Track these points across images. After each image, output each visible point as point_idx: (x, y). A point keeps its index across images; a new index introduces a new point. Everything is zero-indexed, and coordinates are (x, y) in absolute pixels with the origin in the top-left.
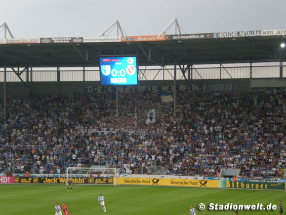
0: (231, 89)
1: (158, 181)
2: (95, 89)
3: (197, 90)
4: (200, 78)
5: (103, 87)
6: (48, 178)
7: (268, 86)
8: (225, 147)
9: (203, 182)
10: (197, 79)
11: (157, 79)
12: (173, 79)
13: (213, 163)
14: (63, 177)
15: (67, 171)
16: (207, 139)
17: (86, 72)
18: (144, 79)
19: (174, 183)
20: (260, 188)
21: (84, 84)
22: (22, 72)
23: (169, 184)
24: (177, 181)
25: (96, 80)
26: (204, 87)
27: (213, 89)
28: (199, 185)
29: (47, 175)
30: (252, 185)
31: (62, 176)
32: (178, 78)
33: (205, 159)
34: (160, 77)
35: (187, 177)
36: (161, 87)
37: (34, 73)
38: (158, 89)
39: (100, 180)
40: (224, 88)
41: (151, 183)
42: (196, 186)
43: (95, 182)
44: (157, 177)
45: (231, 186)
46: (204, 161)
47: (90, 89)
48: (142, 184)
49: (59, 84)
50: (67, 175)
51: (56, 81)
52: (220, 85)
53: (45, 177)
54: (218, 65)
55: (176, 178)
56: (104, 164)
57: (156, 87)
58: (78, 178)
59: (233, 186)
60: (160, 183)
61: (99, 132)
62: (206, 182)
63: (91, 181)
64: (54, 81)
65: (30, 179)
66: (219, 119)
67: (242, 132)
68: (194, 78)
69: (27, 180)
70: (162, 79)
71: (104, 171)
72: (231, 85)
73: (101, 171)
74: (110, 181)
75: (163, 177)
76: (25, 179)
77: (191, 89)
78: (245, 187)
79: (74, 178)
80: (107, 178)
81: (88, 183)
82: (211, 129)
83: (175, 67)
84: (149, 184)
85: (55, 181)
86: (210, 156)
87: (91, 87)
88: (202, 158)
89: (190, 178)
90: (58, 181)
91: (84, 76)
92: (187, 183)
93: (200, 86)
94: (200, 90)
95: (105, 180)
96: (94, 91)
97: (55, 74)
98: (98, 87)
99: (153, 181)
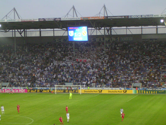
0: (132, 40)
1: (101, 91)
2: (60, 40)
4: (116, 34)
5: (64, 39)
6: (44, 90)
7: (151, 38)
8: (133, 72)
9: (125, 91)
10: (114, 34)
11: (93, 34)
13: (128, 80)
17: (55, 31)
19: (110, 92)
20: (153, 93)
21: (54, 38)
22: (22, 32)
23: (107, 92)
25: (61, 35)
26: (118, 38)
27: (123, 39)
28: (123, 92)
29: (43, 88)
30: (149, 92)
35: (116, 88)
36: (95, 39)
37: (27, 32)
39: (72, 91)
40: (129, 39)
41: (98, 92)
42: (121, 93)
44: (100, 89)
45: (139, 93)
46: (123, 79)
47: (57, 40)
48: (93, 93)
49: (40, 38)
51: (39, 36)
52: (126, 37)
54: (125, 27)
57: (93, 39)
59: (140, 93)
60: (103, 92)
61: (66, 65)
62: (126, 91)
65: (35, 90)
66: (128, 56)
67: (140, 63)
69: (34, 91)
70: (96, 35)
72: (132, 38)
74: (77, 92)
75: (103, 88)
76: (33, 91)
77: (111, 40)
78: (146, 93)
81: (65, 92)
82: (125, 62)
83: (105, 28)
85: (48, 91)
86: (125, 76)
87: (58, 39)
88: (121, 78)
89: (118, 89)
90: (50, 91)
91: (54, 33)
92: (117, 92)
93: (116, 38)
94: (116, 40)
95: (74, 91)
96: (59, 41)
97: (39, 33)
98: (62, 39)
99: (99, 91)
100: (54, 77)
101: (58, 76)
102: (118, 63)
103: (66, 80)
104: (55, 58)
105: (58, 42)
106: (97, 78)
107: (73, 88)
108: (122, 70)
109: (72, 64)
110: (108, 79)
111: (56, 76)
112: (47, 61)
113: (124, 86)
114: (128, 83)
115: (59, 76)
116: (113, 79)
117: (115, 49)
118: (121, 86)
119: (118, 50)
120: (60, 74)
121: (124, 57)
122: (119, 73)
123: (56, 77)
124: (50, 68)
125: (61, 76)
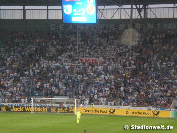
1: (114, 111)
2: (57, 26)
3: (152, 29)
4: (154, 17)
5: (65, 25)
6: (15, 107)
9: (156, 113)
10: (152, 17)
11: (114, 18)
12: (129, 18)
13: (166, 95)
14: (29, 106)
15: (32, 101)
16: (160, 74)
17: (49, 11)
18: (103, 18)
19: (128, 113)
21: (48, 22)
23: (124, 114)
24: (132, 111)
25: (59, 18)
26: (159, 25)
28: (152, 115)
29: (14, 104)
31: (27, 105)
32: (134, 17)
33: (157, 92)
34: (117, 17)
35: (141, 108)
36: (118, 25)
38: (116, 27)
39: (62, 109)
41: (108, 112)
42: (149, 116)
43: (57, 111)
44: (114, 107)
46: (157, 94)
47: (53, 26)
48: (100, 113)
49: (24, 21)
50: (32, 104)
51: (22, 18)
52: (174, 23)
53: (12, 106)
55: (131, 109)
56: (65, 95)
57: (114, 25)
58: (41, 107)
60: (116, 113)
61: (61, 66)
62: (158, 113)
63: (53, 110)
64: (20, 18)
68: (149, 17)
70: (120, 18)
71: (66, 101)
73: (63, 101)
74: (71, 111)
75: (119, 107)
77: (146, 27)
79: (38, 107)
80: (68, 108)
81: (51, 112)
84: (106, 113)
85: (21, 109)
86: (162, 89)
87: (54, 25)
88: (155, 91)
89: (144, 109)
90: (24, 109)
91: (47, 14)
92: (141, 113)
93: (155, 24)
94: (154, 29)
95: (66, 109)
96: (56, 29)
97: (21, 13)
98: (61, 25)
99: (110, 111)
100: (38, 87)
101: (45, 85)
102: (153, 66)
103: (56, 91)
104: (43, 56)
105: (54, 29)
106: (111, 89)
107: (65, 105)
108: (158, 77)
109: (72, 66)
110: (130, 91)
111: (41, 84)
112: (30, 60)
113: (156, 106)
114: (165, 101)
115: (47, 85)
116: (140, 93)
117: (151, 42)
118: (152, 105)
119: (154, 45)
120: (49, 82)
121: (165, 56)
122: (151, 83)
123: (42, 86)
124: (33, 71)
125: (49, 86)
